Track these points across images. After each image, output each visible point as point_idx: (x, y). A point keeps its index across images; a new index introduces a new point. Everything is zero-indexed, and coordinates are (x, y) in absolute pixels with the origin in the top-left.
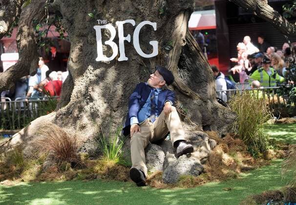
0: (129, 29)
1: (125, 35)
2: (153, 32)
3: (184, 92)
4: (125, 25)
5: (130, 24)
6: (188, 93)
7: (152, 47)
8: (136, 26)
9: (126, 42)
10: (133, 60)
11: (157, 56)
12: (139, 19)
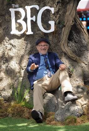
0: (34, 12)
1: (32, 17)
2: (51, 14)
3: (72, 58)
4: (31, 9)
5: (35, 9)
6: (74, 58)
7: (50, 25)
8: (39, 10)
9: (32, 21)
10: (37, 34)
11: (53, 32)
12: (42, 4)
